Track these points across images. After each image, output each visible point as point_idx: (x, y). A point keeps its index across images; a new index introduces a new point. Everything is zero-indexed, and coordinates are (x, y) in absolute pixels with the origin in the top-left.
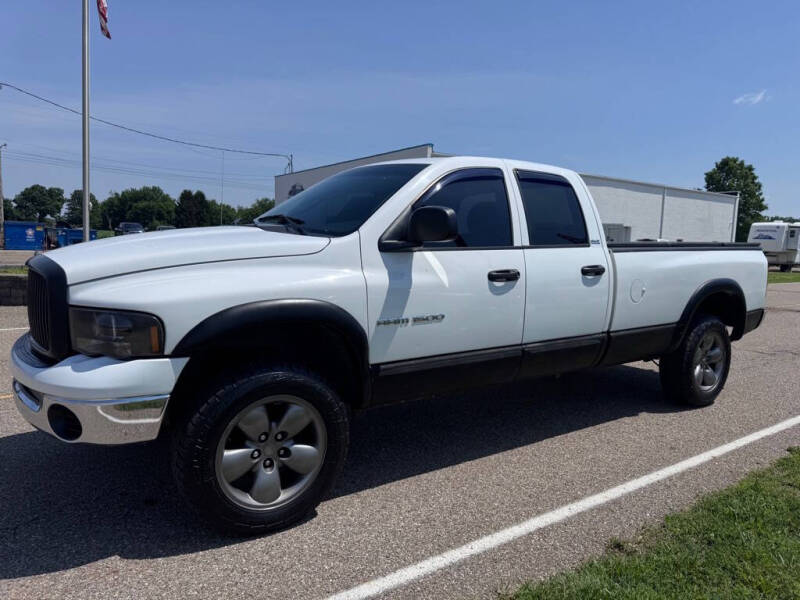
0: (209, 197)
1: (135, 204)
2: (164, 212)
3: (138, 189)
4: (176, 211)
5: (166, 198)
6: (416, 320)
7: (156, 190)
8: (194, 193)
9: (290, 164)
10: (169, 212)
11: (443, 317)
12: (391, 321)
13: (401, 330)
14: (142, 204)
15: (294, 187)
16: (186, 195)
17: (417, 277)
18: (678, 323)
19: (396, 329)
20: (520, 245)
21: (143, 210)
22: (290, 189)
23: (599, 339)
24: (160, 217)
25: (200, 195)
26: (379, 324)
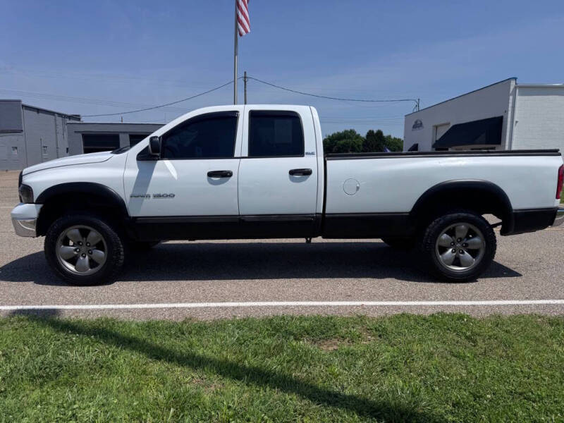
0: (385, 134)
1: (339, 142)
2: (356, 146)
3: (341, 132)
4: (363, 145)
5: (358, 136)
6: (155, 196)
7: (352, 132)
8: (375, 132)
9: (418, 106)
10: (358, 146)
11: (174, 196)
12: (139, 195)
13: (146, 200)
14: (342, 142)
15: (416, 122)
16: (370, 134)
17: (156, 174)
18: (410, 213)
19: (143, 200)
20: (239, 156)
21: (343, 145)
22: (413, 123)
23: (313, 217)
24: (353, 150)
25: (380, 133)
26: (131, 197)
